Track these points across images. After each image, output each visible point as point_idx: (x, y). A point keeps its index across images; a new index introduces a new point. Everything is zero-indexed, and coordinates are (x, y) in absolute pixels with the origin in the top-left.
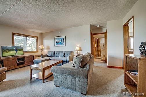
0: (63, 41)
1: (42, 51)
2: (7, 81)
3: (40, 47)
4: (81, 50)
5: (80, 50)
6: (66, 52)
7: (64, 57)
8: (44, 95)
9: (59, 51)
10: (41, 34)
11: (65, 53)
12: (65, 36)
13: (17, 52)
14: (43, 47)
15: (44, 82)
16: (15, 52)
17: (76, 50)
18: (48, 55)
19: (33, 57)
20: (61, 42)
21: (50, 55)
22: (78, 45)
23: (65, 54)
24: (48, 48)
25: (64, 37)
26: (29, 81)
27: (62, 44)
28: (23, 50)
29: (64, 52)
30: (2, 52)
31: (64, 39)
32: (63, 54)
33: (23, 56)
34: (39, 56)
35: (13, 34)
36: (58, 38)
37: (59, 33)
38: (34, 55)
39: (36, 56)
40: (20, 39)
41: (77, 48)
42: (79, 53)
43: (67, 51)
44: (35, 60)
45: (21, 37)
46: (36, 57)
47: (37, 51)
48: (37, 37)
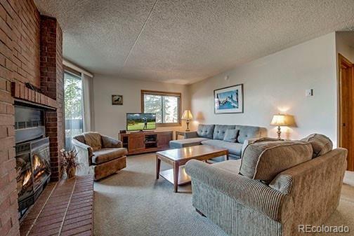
0: (235, 99)
1: (188, 124)
2: (127, 172)
3: (185, 115)
4: (293, 124)
5: (289, 126)
6: (241, 130)
7: (237, 142)
8: (167, 218)
9: (225, 126)
10: (188, 87)
11: (239, 131)
12: (242, 85)
13: (146, 124)
14: (190, 115)
15: (177, 192)
16: (144, 124)
17: (275, 126)
18: (198, 133)
19: (170, 136)
20: (230, 101)
21: (202, 134)
22: (284, 110)
23: (238, 135)
24: (201, 118)
25: (239, 88)
26: (154, 182)
27: (234, 107)
28: (155, 120)
29: (237, 129)
30: (128, 123)
31: (237, 94)
32: (233, 133)
33: (155, 131)
34: (182, 134)
35: (143, 92)
36: (224, 93)
37: (226, 78)
38: (172, 132)
39: (178, 133)
40: (155, 100)
41: (278, 119)
42: (288, 134)
43: (246, 127)
44: (174, 141)
45: (157, 97)
46: (177, 136)
47: (180, 123)
48: (180, 94)
